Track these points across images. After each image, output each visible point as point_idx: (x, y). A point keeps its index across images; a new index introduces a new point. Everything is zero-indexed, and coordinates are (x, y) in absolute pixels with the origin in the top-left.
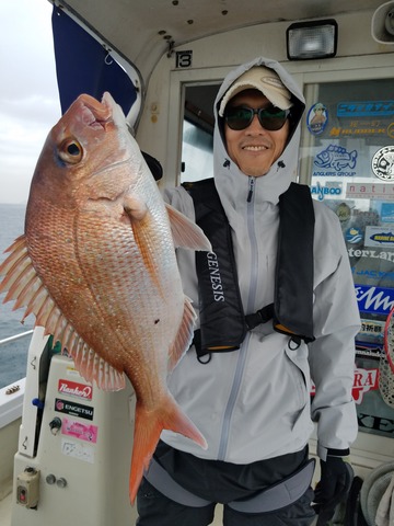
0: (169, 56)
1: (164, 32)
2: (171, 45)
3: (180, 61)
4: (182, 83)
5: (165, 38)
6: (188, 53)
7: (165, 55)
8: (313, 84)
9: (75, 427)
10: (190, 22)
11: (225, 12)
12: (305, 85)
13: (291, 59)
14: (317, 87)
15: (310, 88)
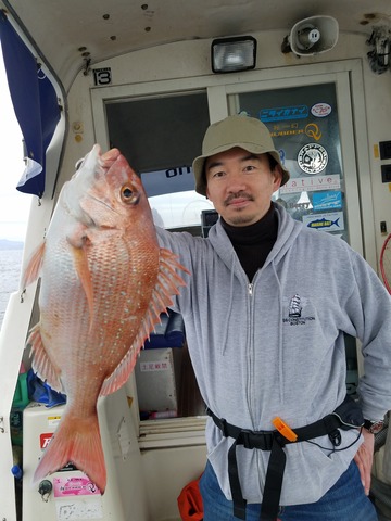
0: (85, 74)
1: (85, 48)
2: (88, 63)
3: (99, 78)
4: (104, 100)
5: (84, 55)
6: (107, 71)
7: (81, 73)
8: (234, 94)
9: (71, 484)
10: (113, 38)
11: (148, 29)
12: (228, 96)
13: (216, 72)
14: (237, 97)
15: (231, 98)
